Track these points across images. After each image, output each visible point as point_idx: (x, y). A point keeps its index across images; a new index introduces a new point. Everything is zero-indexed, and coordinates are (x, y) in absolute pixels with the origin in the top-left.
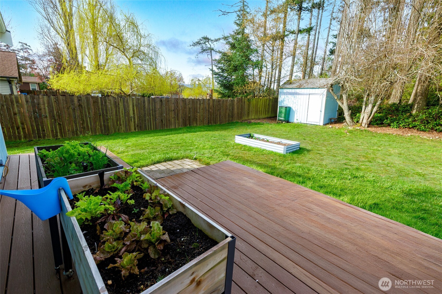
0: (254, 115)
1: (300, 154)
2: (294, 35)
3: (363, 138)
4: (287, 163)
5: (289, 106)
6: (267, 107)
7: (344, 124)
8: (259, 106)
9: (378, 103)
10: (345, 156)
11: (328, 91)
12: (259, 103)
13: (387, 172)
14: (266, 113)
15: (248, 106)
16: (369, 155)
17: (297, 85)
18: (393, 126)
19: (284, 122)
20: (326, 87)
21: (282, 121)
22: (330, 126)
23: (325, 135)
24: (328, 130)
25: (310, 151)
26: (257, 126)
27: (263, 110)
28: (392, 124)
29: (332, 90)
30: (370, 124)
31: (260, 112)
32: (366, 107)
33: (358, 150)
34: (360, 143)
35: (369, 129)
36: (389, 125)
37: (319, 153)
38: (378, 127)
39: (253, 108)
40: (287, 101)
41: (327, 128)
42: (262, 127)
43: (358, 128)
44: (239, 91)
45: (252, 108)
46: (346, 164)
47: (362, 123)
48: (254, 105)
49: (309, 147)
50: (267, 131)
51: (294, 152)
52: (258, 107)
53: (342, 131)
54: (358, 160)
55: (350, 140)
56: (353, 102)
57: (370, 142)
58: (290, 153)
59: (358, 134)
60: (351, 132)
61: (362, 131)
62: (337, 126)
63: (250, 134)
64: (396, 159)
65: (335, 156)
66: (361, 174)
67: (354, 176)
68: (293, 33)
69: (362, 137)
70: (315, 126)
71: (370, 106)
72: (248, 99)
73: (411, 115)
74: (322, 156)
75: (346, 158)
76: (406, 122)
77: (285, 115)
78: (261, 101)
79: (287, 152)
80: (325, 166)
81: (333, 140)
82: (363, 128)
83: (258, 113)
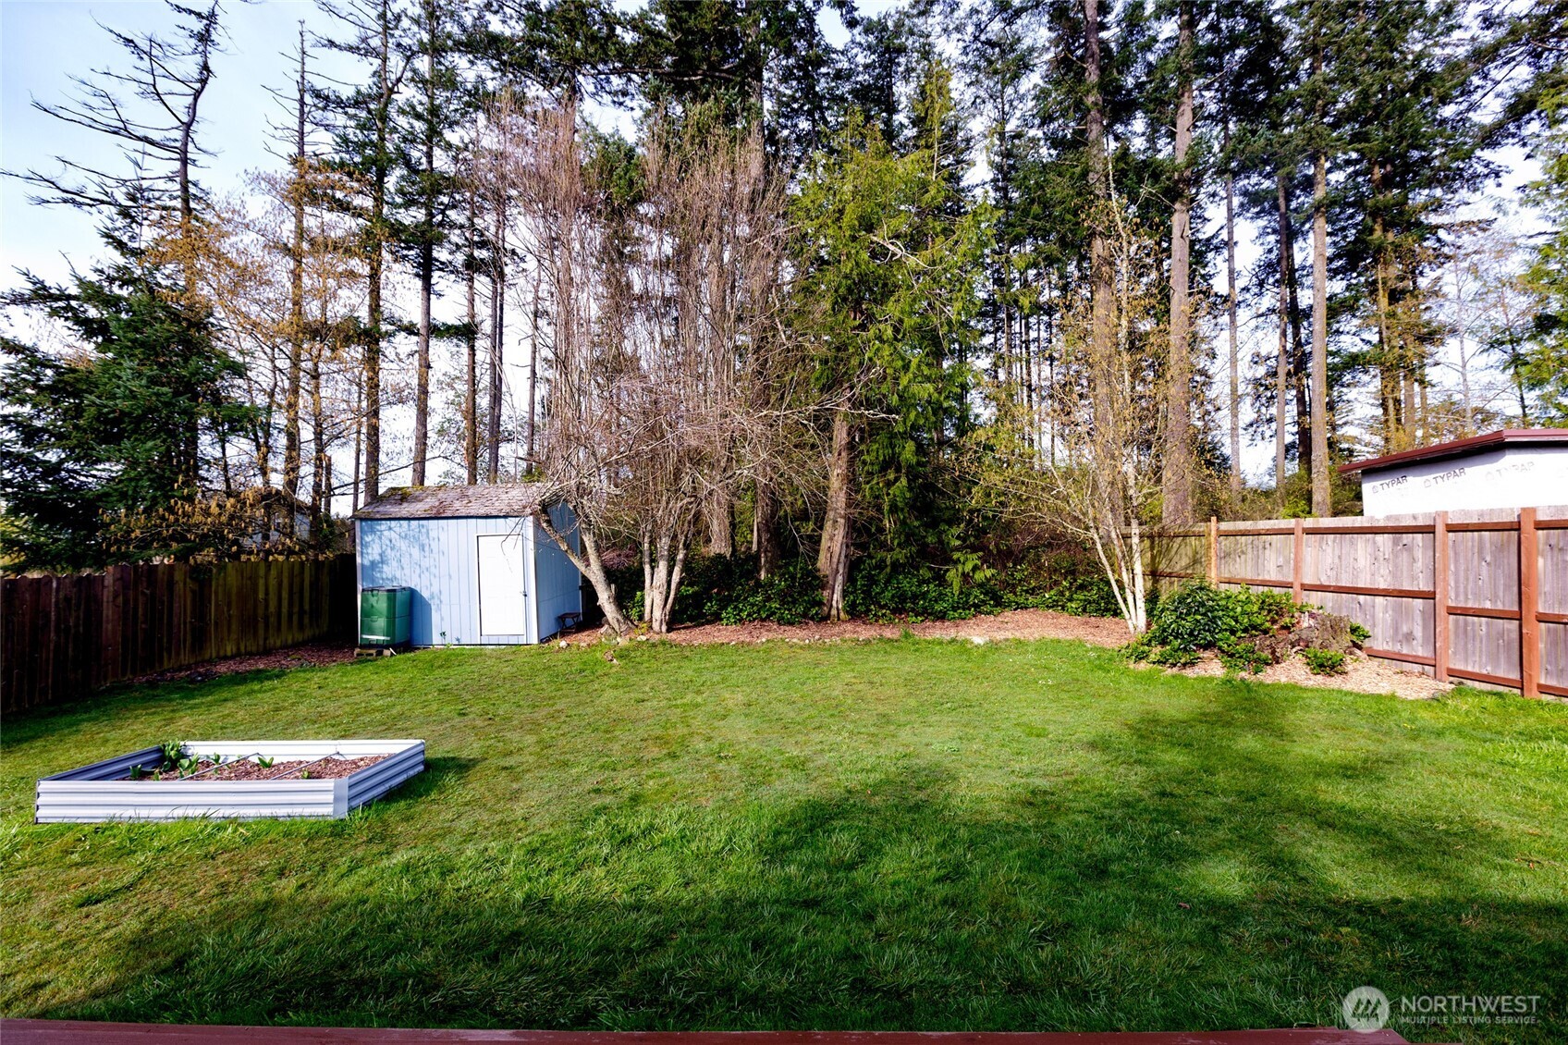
0: (234, 636)
1: (421, 796)
2: (414, 339)
3: (657, 671)
4: (343, 869)
5: (404, 585)
6: (307, 594)
7: (603, 630)
8: (261, 596)
9: (680, 556)
10: (601, 754)
11: (537, 526)
12: (261, 582)
13: (719, 785)
14: (306, 621)
15: (194, 601)
16: (671, 732)
17: (427, 507)
18: (728, 619)
19: (387, 652)
20: (528, 511)
21: (380, 648)
22: (563, 644)
23: (542, 679)
24: (554, 657)
25: (474, 766)
26: (242, 689)
27: (285, 610)
28: (724, 615)
29: (549, 522)
30: (674, 622)
31: (272, 620)
32: (653, 568)
33: (643, 719)
34: (647, 689)
35: (673, 635)
36: (716, 618)
37: (505, 768)
38: (695, 626)
39: (229, 605)
40: (394, 564)
41: (551, 650)
42: (274, 689)
43: (644, 638)
44: (138, 531)
45: (217, 605)
46: (597, 791)
47: (651, 620)
48: (234, 590)
49: (471, 749)
50: (293, 705)
51: (391, 796)
52: (256, 600)
53: (598, 655)
54: (638, 761)
55: (620, 683)
56: (627, 556)
57: (676, 681)
58: (368, 805)
59: (645, 658)
60: (623, 655)
61: (654, 645)
62: (584, 639)
63: (161, 750)
64: (741, 725)
65: (566, 764)
66: (644, 822)
67: (619, 837)
68: (410, 330)
69: (655, 665)
70: (514, 648)
71: (662, 567)
72: (197, 569)
73: (758, 584)
74: (516, 780)
75: (602, 761)
76: (753, 605)
77: (391, 618)
78: (273, 572)
79: (354, 803)
80: (522, 824)
81: (567, 696)
82: (657, 637)
83: (261, 626)
